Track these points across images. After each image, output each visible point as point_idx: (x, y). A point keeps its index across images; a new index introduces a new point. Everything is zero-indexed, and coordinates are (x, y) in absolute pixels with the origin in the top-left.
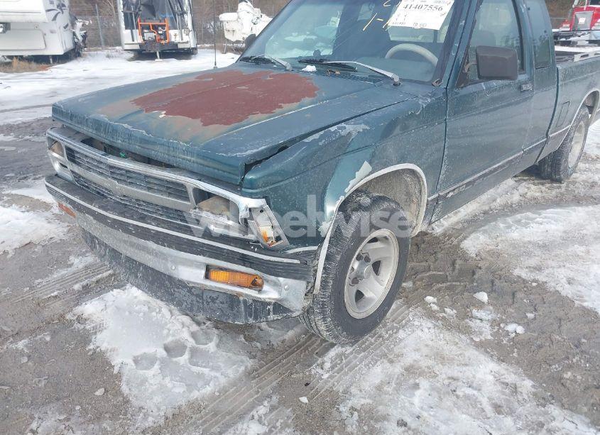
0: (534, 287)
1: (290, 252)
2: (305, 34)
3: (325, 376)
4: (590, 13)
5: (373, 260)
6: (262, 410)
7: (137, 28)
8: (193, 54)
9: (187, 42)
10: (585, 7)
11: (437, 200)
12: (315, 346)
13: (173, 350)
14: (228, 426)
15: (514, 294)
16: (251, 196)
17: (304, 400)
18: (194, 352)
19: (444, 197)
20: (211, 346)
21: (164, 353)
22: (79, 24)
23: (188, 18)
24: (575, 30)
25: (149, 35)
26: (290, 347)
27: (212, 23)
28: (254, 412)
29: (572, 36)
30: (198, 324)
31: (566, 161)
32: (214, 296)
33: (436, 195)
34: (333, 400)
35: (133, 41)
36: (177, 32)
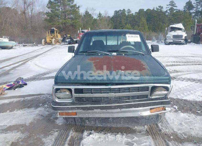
3: (167, 131)
17: (172, 137)
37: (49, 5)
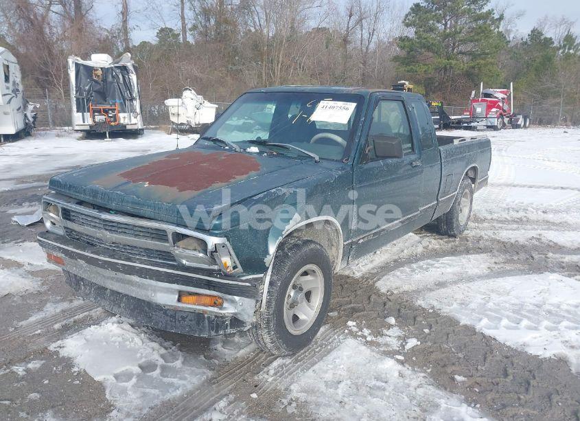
0: (430, 313)
1: (244, 278)
2: (244, 118)
3: (270, 380)
4: (485, 104)
5: (305, 290)
6: (222, 404)
7: (89, 111)
8: (139, 134)
9: (136, 124)
10: (480, 99)
11: (351, 244)
12: (261, 360)
13: (147, 367)
14: (195, 417)
15: (415, 318)
16: (216, 235)
17: (254, 396)
18: (163, 368)
19: (356, 243)
20: (178, 364)
21: (139, 370)
22: (31, 107)
23: (137, 104)
24: (474, 117)
25: (99, 118)
26: (242, 362)
27: (157, 107)
28: (216, 406)
29: (472, 122)
30: (166, 349)
31: (457, 220)
32: (185, 315)
33: (350, 241)
34: (277, 395)
35: (84, 122)
36: (126, 115)
37: (410, 17)
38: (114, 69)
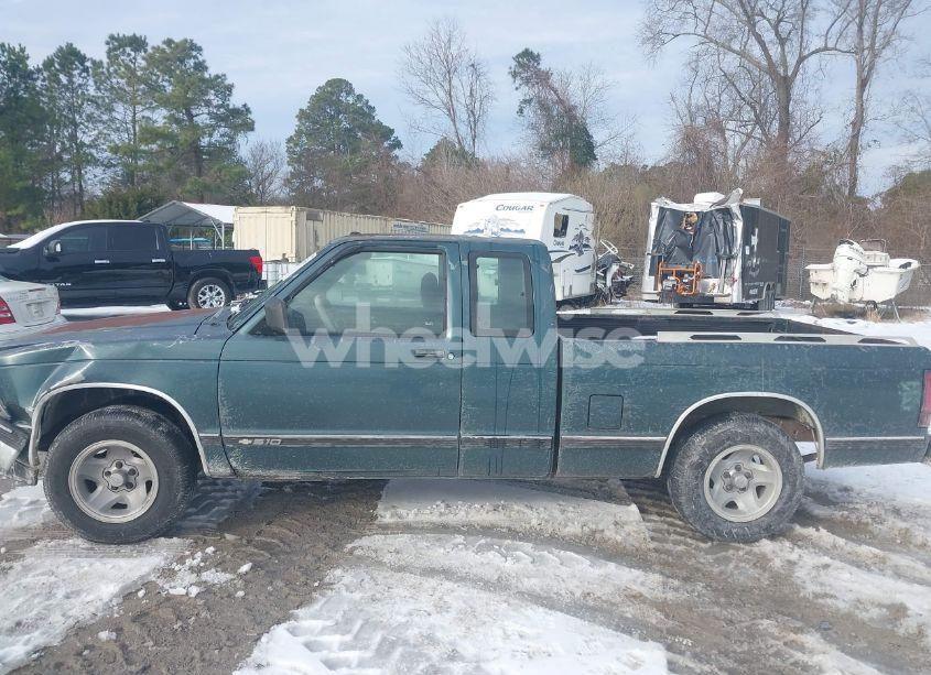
9: (729, 296)
11: (220, 440)
19: (234, 442)
22: (614, 268)
25: (667, 284)
33: (215, 434)
36: (717, 281)
38: (715, 214)
